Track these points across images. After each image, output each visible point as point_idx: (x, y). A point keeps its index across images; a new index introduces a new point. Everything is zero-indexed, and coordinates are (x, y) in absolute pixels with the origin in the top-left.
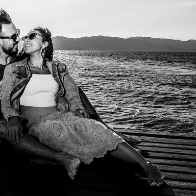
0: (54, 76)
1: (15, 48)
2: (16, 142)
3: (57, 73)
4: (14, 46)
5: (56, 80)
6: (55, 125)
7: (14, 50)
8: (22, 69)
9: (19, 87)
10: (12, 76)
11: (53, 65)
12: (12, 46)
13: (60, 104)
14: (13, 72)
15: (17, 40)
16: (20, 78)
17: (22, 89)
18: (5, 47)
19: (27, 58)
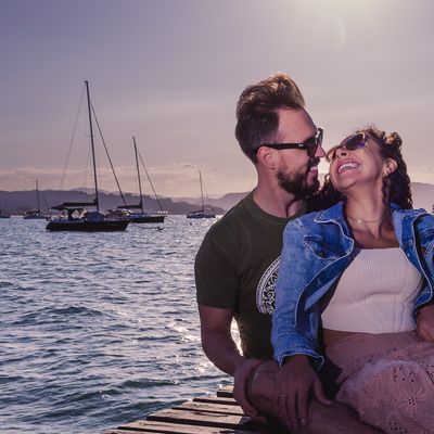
0: (407, 249)
1: (310, 175)
2: (299, 421)
3: (412, 243)
4: (308, 170)
5: (412, 259)
6: (398, 372)
7: (309, 182)
8: (330, 231)
9: (324, 278)
10: (303, 249)
11: (405, 222)
12: (304, 170)
13: (424, 325)
14: (308, 239)
15: (316, 155)
16: (325, 255)
17: (330, 283)
18: (288, 172)
19: (341, 203)
